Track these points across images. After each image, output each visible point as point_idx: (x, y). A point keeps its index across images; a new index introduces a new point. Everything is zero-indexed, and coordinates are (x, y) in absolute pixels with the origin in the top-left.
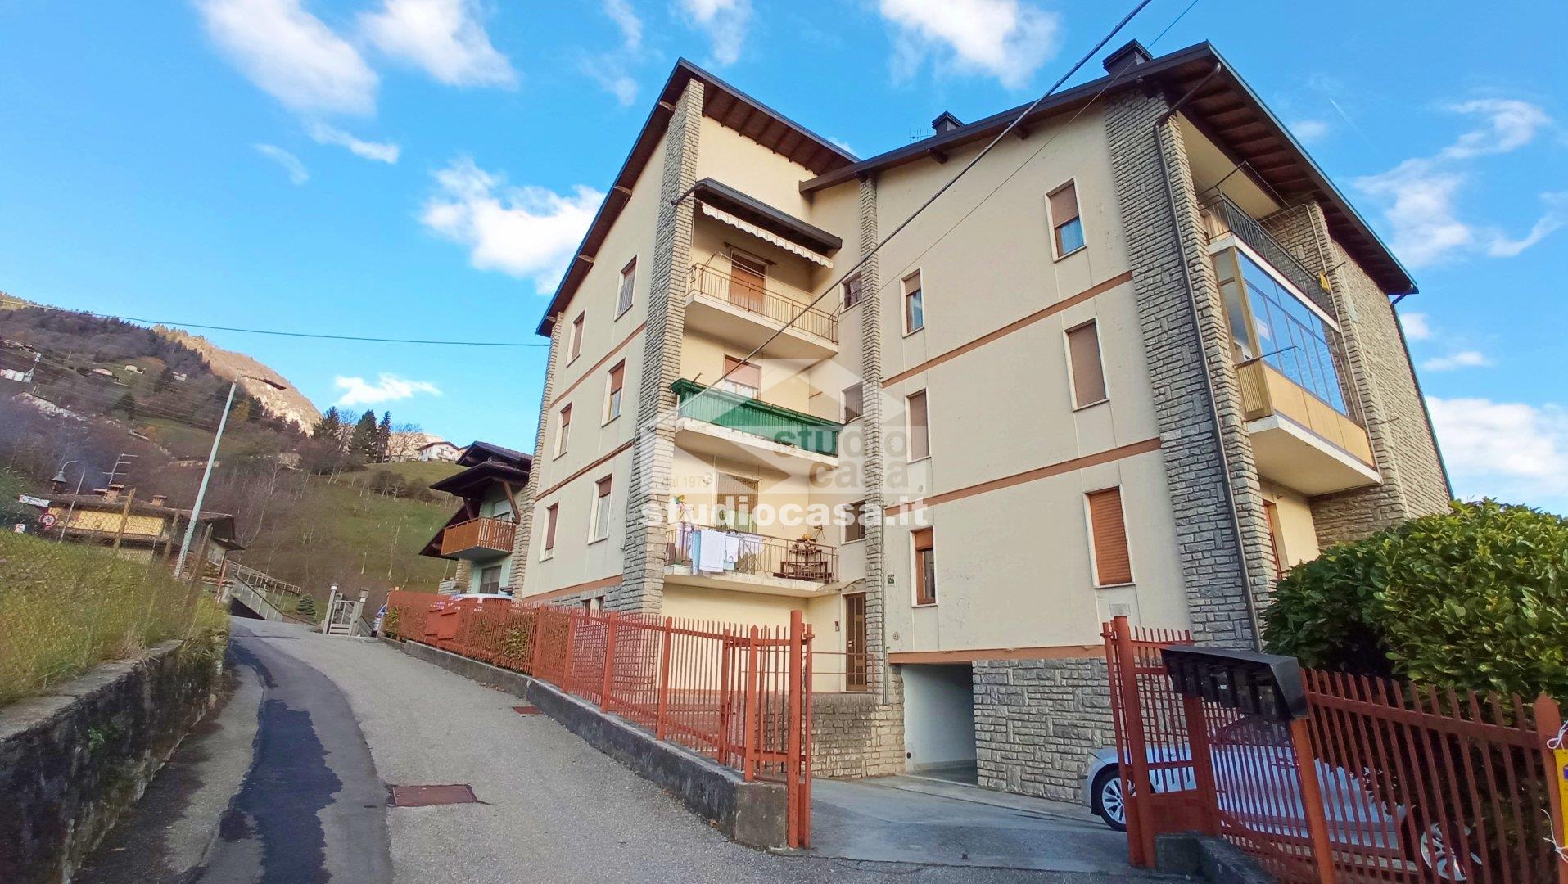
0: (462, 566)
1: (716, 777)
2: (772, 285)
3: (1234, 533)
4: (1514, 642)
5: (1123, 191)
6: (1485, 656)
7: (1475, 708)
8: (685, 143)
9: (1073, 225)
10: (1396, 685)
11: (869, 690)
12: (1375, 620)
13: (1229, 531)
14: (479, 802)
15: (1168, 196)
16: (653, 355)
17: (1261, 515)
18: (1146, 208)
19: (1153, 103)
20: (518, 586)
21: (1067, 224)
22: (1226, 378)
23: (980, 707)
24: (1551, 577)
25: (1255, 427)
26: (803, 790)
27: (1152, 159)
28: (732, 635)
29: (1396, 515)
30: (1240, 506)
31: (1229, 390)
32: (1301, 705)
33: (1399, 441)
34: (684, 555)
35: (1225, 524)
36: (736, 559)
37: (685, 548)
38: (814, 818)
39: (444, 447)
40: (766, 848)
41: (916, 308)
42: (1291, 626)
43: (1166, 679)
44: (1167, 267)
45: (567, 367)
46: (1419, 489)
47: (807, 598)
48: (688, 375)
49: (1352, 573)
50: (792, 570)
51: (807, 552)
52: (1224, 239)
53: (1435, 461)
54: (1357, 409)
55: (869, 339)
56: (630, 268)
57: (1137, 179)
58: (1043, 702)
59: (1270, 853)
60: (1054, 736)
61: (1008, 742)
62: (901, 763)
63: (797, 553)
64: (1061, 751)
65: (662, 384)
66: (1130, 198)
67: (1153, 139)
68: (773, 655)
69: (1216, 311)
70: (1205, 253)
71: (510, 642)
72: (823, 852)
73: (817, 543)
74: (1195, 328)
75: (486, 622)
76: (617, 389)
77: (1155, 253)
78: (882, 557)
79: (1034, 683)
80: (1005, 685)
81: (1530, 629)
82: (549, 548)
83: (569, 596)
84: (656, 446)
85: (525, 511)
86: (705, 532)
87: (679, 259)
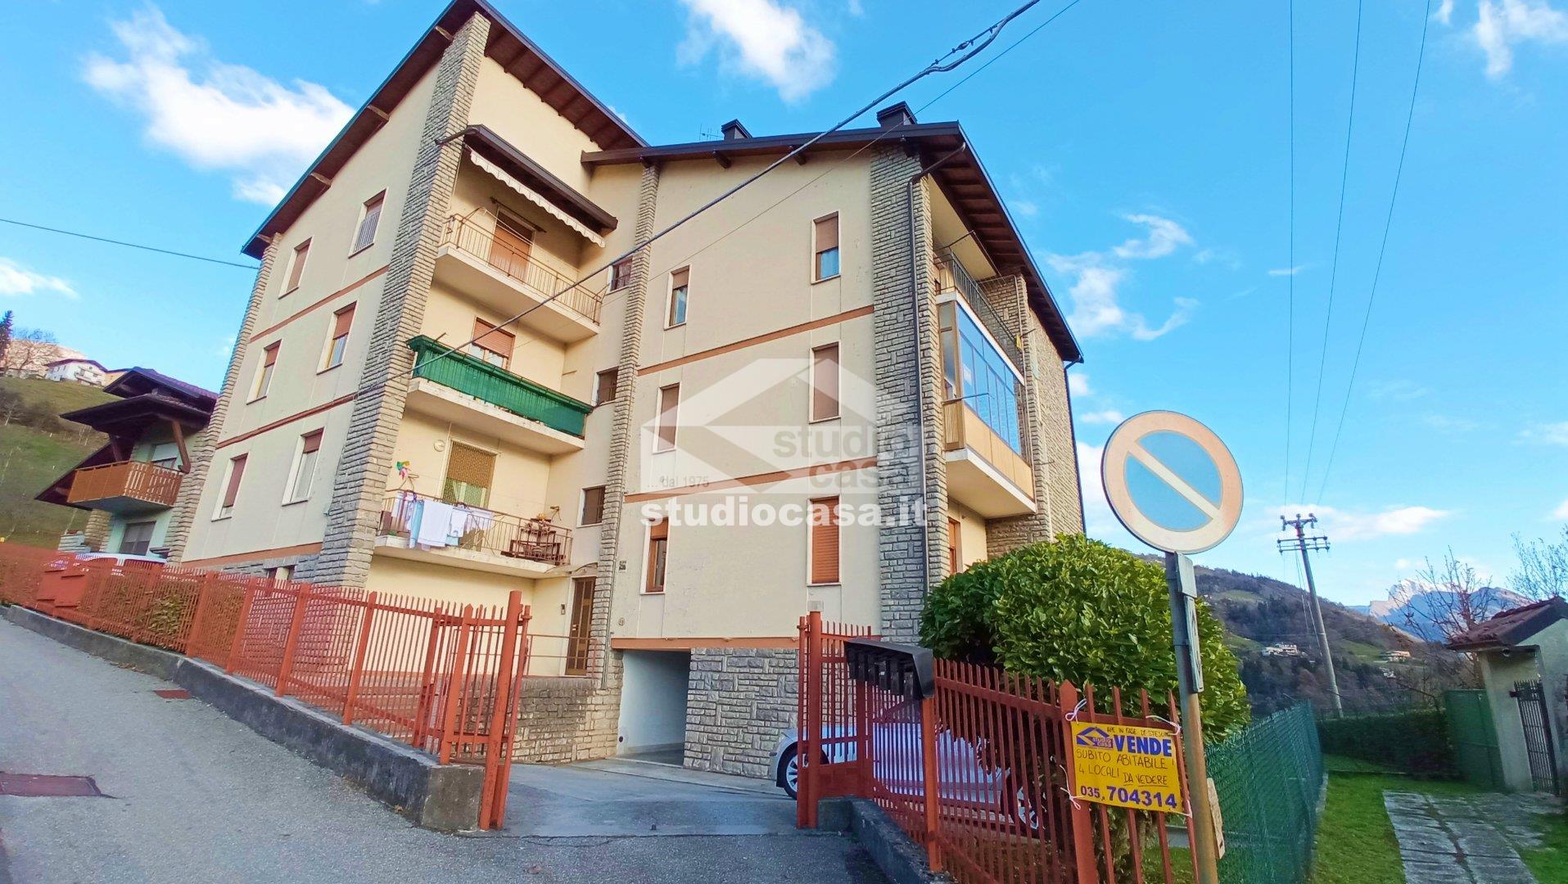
0: (95, 518)
1: (409, 761)
2: (537, 252)
3: (923, 545)
4: (1073, 643)
5: (877, 233)
6: (1053, 652)
7: (1041, 691)
8: (460, 80)
9: (832, 253)
10: (996, 671)
11: (588, 675)
12: (991, 622)
13: (920, 543)
14: (103, 795)
15: (911, 246)
16: (392, 304)
17: (945, 532)
18: (893, 253)
19: (909, 163)
20: (176, 548)
21: (828, 251)
22: (934, 413)
23: (694, 692)
24: (1104, 595)
25: (952, 457)
26: (501, 772)
27: (903, 211)
28: (444, 613)
29: (1043, 539)
30: (930, 523)
31: (935, 423)
32: (930, 687)
33: (1054, 479)
34: (402, 525)
35: (918, 537)
36: (461, 535)
37: (403, 519)
38: (510, 800)
39: (86, 366)
40: (454, 831)
41: (681, 302)
42: (937, 624)
43: (846, 667)
44: (902, 307)
45: (280, 298)
46: (1063, 520)
47: (535, 580)
48: (430, 331)
49: (982, 584)
50: (522, 550)
51: (540, 532)
52: (951, 293)
53: (1077, 498)
54: (1028, 452)
55: (631, 326)
56: (375, 202)
57: (889, 225)
58: (750, 688)
59: (903, 811)
60: (757, 719)
61: (715, 725)
62: (613, 746)
63: (529, 532)
64: (762, 732)
65: (398, 338)
66: (882, 240)
67: (906, 193)
68: (486, 636)
69: (934, 353)
70: (933, 301)
71: (160, 614)
72: (515, 831)
73: (552, 523)
74: (917, 365)
75: (126, 588)
76: (341, 334)
77: (894, 293)
78: (616, 543)
79: (745, 670)
80: (719, 672)
81: (1085, 633)
82: (228, 505)
83: (248, 563)
84: (383, 404)
85: (199, 459)
86: (428, 503)
87: (437, 206)
